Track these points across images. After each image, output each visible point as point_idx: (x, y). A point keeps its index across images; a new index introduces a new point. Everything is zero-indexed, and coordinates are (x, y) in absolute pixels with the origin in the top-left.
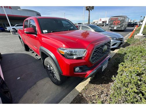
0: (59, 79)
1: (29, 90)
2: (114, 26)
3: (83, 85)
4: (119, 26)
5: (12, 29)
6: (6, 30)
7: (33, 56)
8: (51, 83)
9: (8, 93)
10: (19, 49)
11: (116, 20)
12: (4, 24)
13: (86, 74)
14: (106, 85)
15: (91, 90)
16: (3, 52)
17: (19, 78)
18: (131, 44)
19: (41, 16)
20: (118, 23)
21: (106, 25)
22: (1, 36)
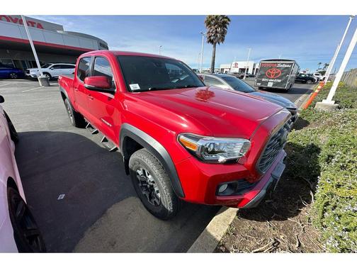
0: (169, 208)
1: (90, 229)
2: (267, 80)
3: (224, 220)
4: (280, 81)
5: (42, 74)
6: (28, 75)
7: (92, 140)
8: (144, 212)
9: (37, 241)
10: (60, 121)
11: (272, 68)
12: (23, 62)
13: (242, 199)
14: (282, 224)
15: (246, 235)
16: (21, 127)
17: (62, 197)
18: (311, 122)
19: (108, 49)
20: (276, 75)
21: (247, 77)
22: (16, 88)
